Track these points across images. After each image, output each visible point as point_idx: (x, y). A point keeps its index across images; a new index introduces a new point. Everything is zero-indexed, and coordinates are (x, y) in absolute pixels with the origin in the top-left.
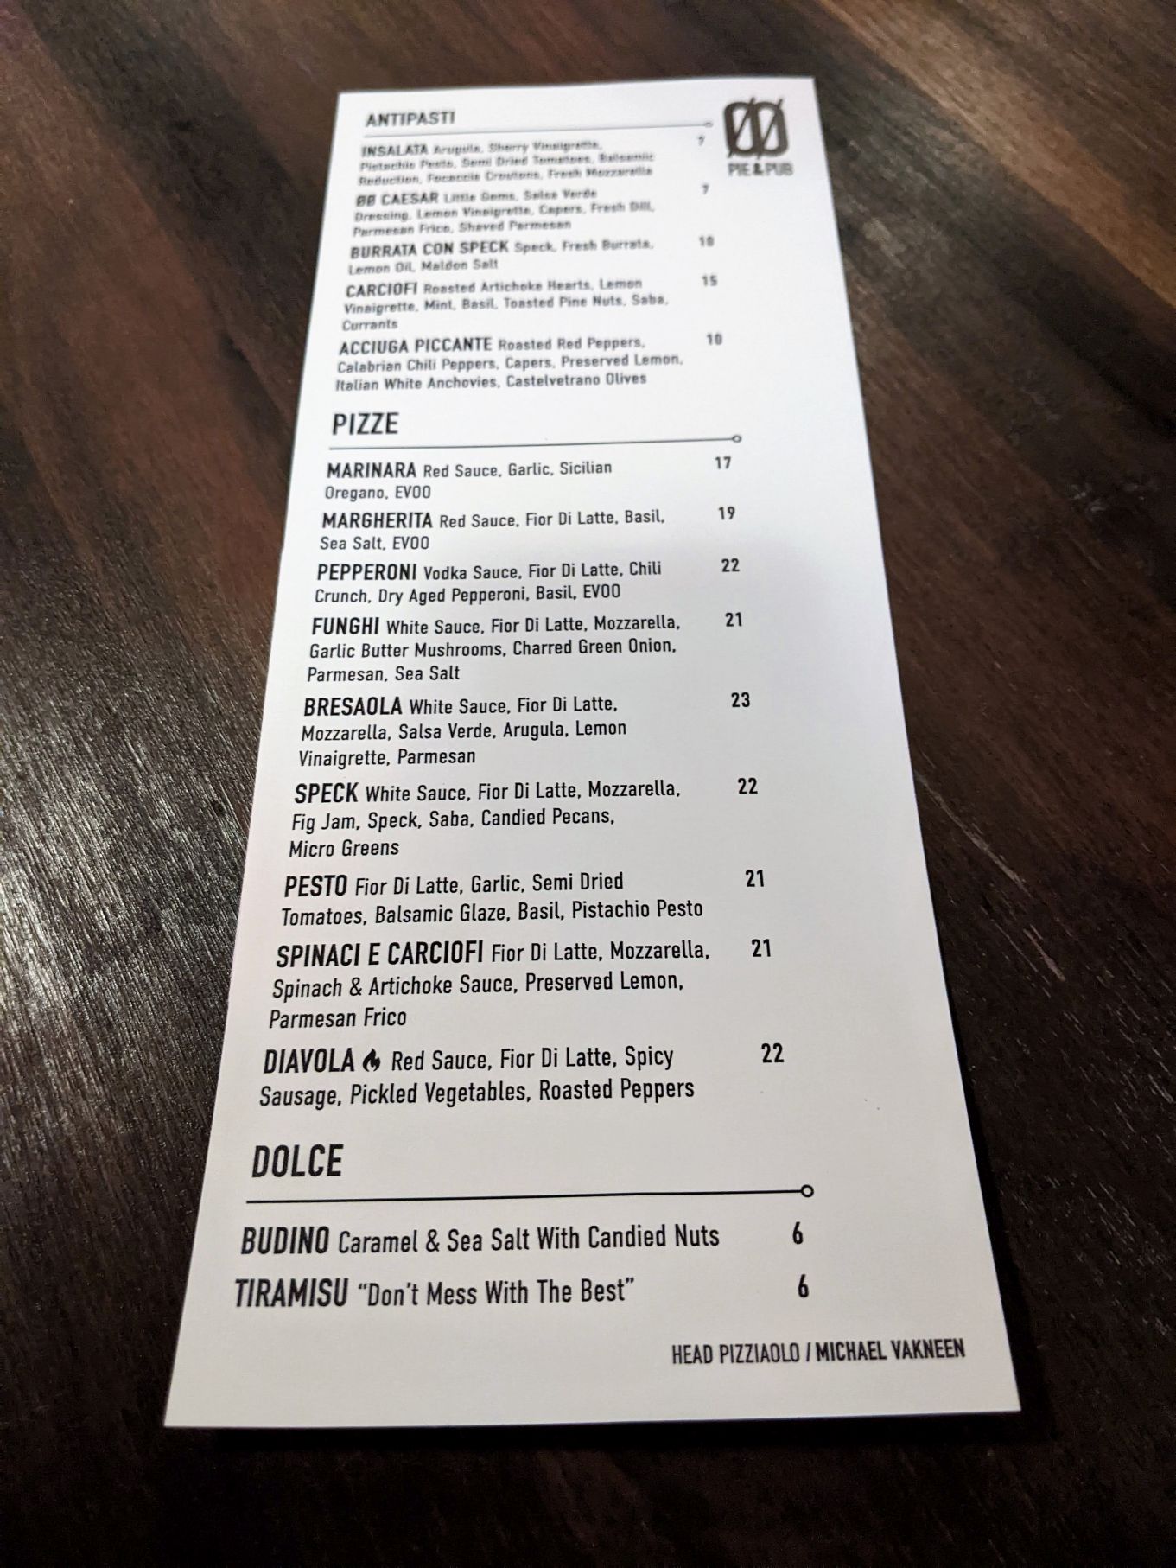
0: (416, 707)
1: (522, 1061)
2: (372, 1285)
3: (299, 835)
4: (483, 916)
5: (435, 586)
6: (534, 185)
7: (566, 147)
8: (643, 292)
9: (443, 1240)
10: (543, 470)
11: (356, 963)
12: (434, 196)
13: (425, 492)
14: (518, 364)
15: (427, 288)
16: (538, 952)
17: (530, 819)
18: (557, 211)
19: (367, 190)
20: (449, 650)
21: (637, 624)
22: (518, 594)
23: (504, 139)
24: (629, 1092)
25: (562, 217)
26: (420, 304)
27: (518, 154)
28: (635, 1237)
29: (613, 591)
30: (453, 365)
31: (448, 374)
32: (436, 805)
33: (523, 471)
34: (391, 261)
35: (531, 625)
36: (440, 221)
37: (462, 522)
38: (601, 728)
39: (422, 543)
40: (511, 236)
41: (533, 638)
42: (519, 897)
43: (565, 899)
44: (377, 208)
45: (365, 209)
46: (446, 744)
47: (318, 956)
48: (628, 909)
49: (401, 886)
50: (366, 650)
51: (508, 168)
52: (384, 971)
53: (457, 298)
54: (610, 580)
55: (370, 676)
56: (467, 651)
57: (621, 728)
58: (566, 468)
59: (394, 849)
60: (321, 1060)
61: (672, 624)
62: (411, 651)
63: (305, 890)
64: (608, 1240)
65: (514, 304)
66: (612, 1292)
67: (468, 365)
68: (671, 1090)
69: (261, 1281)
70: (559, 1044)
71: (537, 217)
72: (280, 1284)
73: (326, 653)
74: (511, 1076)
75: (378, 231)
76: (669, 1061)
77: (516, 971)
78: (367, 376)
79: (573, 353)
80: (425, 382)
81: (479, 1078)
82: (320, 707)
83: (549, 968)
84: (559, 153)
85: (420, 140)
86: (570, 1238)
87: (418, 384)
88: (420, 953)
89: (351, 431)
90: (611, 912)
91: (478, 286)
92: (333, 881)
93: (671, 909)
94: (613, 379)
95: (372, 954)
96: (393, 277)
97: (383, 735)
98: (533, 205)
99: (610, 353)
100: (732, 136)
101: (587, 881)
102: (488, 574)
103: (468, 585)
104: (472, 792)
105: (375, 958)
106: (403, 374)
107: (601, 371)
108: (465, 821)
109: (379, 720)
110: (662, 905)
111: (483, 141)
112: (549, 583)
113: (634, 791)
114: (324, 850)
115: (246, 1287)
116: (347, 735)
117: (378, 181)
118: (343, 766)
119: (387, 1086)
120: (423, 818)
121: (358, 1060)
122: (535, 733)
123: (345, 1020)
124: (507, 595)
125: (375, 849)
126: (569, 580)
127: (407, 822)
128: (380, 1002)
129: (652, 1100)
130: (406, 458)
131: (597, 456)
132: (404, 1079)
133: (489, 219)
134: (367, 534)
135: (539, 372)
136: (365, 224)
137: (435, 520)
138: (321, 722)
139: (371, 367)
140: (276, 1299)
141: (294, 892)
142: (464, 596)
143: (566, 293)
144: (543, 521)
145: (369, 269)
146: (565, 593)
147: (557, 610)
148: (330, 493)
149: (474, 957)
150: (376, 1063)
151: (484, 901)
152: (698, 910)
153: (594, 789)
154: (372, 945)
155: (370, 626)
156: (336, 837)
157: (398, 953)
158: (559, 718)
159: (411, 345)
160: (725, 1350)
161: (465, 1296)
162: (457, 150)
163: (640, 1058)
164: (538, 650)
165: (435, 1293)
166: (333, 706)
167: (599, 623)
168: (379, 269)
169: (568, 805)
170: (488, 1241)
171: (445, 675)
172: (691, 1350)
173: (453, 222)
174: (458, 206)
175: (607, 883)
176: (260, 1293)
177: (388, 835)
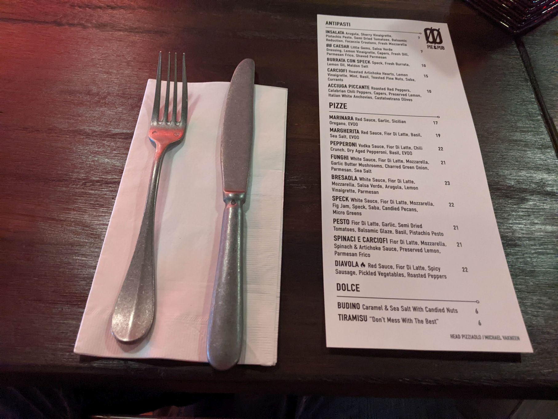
0: (361, 179)
1: (402, 268)
2: (373, 317)
3: (335, 209)
4: (386, 232)
5: (362, 149)
6: (375, 46)
7: (382, 36)
8: (408, 78)
9: (388, 307)
10: (388, 121)
11: (355, 241)
12: (348, 46)
13: (356, 124)
14: (377, 93)
15: (350, 71)
16: (402, 242)
17: (395, 209)
18: (382, 54)
19: (329, 43)
20: (367, 165)
21: (417, 162)
22: (384, 152)
23: (365, 32)
24: (430, 277)
25: (384, 56)
26: (348, 75)
27: (369, 37)
28: (436, 310)
29: (410, 153)
30: (360, 92)
31: (359, 94)
32: (370, 204)
33: (382, 121)
34: (339, 63)
35: (389, 161)
36: (351, 53)
37: (367, 133)
38: (411, 188)
39: (357, 138)
40: (371, 60)
41: (390, 164)
42: (395, 228)
43: (408, 229)
44: (332, 48)
45: (329, 48)
46: (370, 189)
47: (344, 239)
48: (424, 233)
49: (363, 223)
50: (346, 164)
51: (367, 41)
52: (363, 244)
53: (358, 75)
54: (409, 150)
55: (348, 170)
56: (372, 166)
57: (417, 188)
58: (394, 121)
59: (360, 214)
60: (350, 264)
61: (427, 163)
62: (358, 165)
63: (338, 222)
64: (430, 310)
65: (374, 78)
66: (434, 322)
67: (364, 93)
68: (441, 277)
69: (345, 315)
70: (411, 264)
71: (377, 55)
72: (350, 316)
73: (335, 164)
74: (400, 271)
75: (334, 54)
76: (439, 270)
77: (397, 246)
78: (337, 93)
79: (392, 92)
80: (353, 96)
81: (392, 271)
82: (336, 177)
83: (405, 246)
84: (381, 38)
85: (342, 30)
86: (421, 309)
87: (351, 97)
88: (371, 240)
89: (335, 107)
90: (419, 234)
91: (364, 72)
92: (346, 221)
93: (435, 234)
94: (403, 99)
95: (359, 239)
96: (340, 67)
97: (353, 185)
98: (376, 51)
99: (401, 93)
100: (427, 38)
101: (413, 226)
102: (376, 147)
103: (371, 149)
104: (379, 201)
105: (359, 240)
106: (347, 94)
107: (400, 97)
108: (378, 208)
109: (351, 181)
110: (433, 233)
111: (360, 32)
112: (393, 150)
113: (422, 204)
114: (342, 213)
115: (341, 316)
116: (344, 185)
117: (331, 40)
118: (344, 192)
119: (368, 271)
120: (367, 207)
121: (359, 264)
122: (394, 188)
123: (354, 255)
124: (382, 152)
125: (355, 214)
126: (398, 150)
127: (363, 207)
128: (363, 251)
129: (436, 279)
130: (350, 115)
131: (402, 119)
132: (372, 270)
133: (364, 54)
134: (342, 134)
135: (383, 96)
136: (330, 52)
137: (360, 132)
138: (337, 181)
139: (337, 91)
140: (349, 319)
141: (336, 222)
142: (370, 152)
143: (387, 76)
144: (389, 134)
145: (333, 64)
146: (397, 153)
147: (396, 157)
148: (331, 123)
149: (385, 242)
150: (364, 266)
151: (386, 228)
152: (442, 235)
153: (412, 203)
154: (358, 237)
155: (346, 158)
156: (345, 210)
157: (365, 240)
158: (400, 185)
159: (348, 86)
160: (463, 336)
161: (397, 321)
162: (353, 34)
163: (432, 269)
164: (392, 167)
165: (389, 320)
166: (339, 177)
167: (407, 161)
168: (335, 65)
169: (405, 206)
170: (400, 309)
171: (367, 172)
172: (455, 336)
173: (355, 54)
174: (355, 50)
175: (418, 226)
176: (345, 318)
177: (358, 210)
